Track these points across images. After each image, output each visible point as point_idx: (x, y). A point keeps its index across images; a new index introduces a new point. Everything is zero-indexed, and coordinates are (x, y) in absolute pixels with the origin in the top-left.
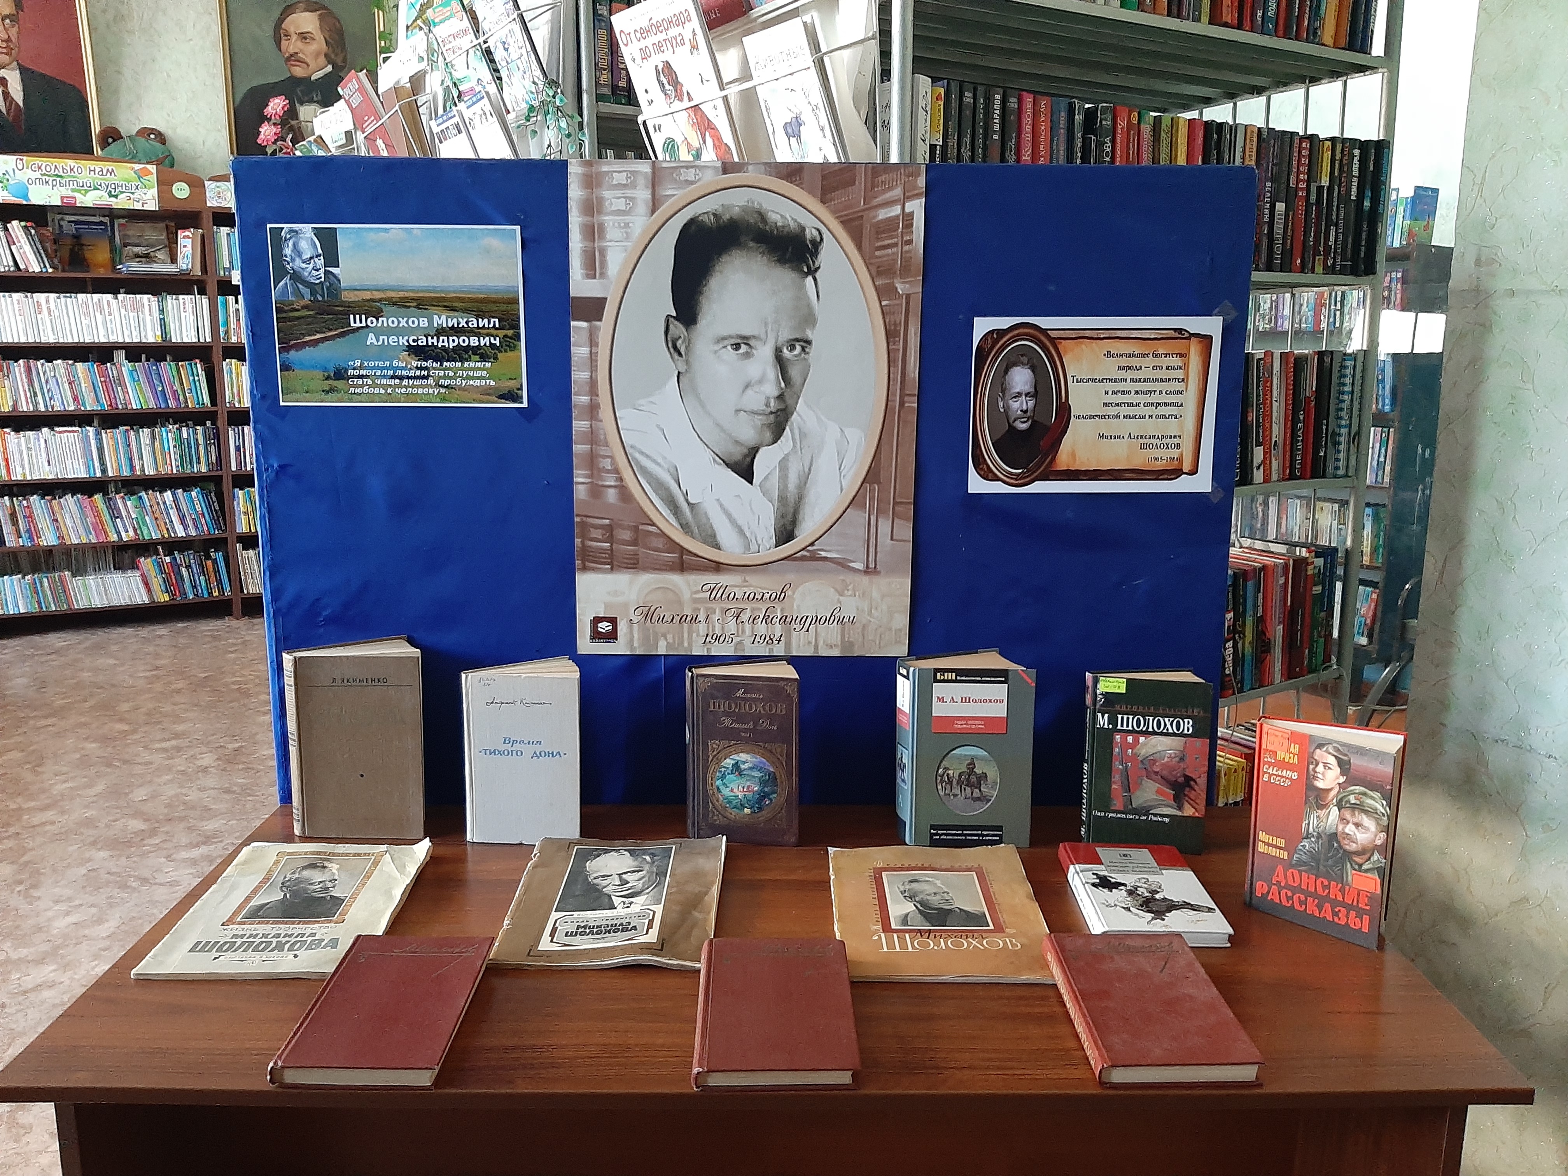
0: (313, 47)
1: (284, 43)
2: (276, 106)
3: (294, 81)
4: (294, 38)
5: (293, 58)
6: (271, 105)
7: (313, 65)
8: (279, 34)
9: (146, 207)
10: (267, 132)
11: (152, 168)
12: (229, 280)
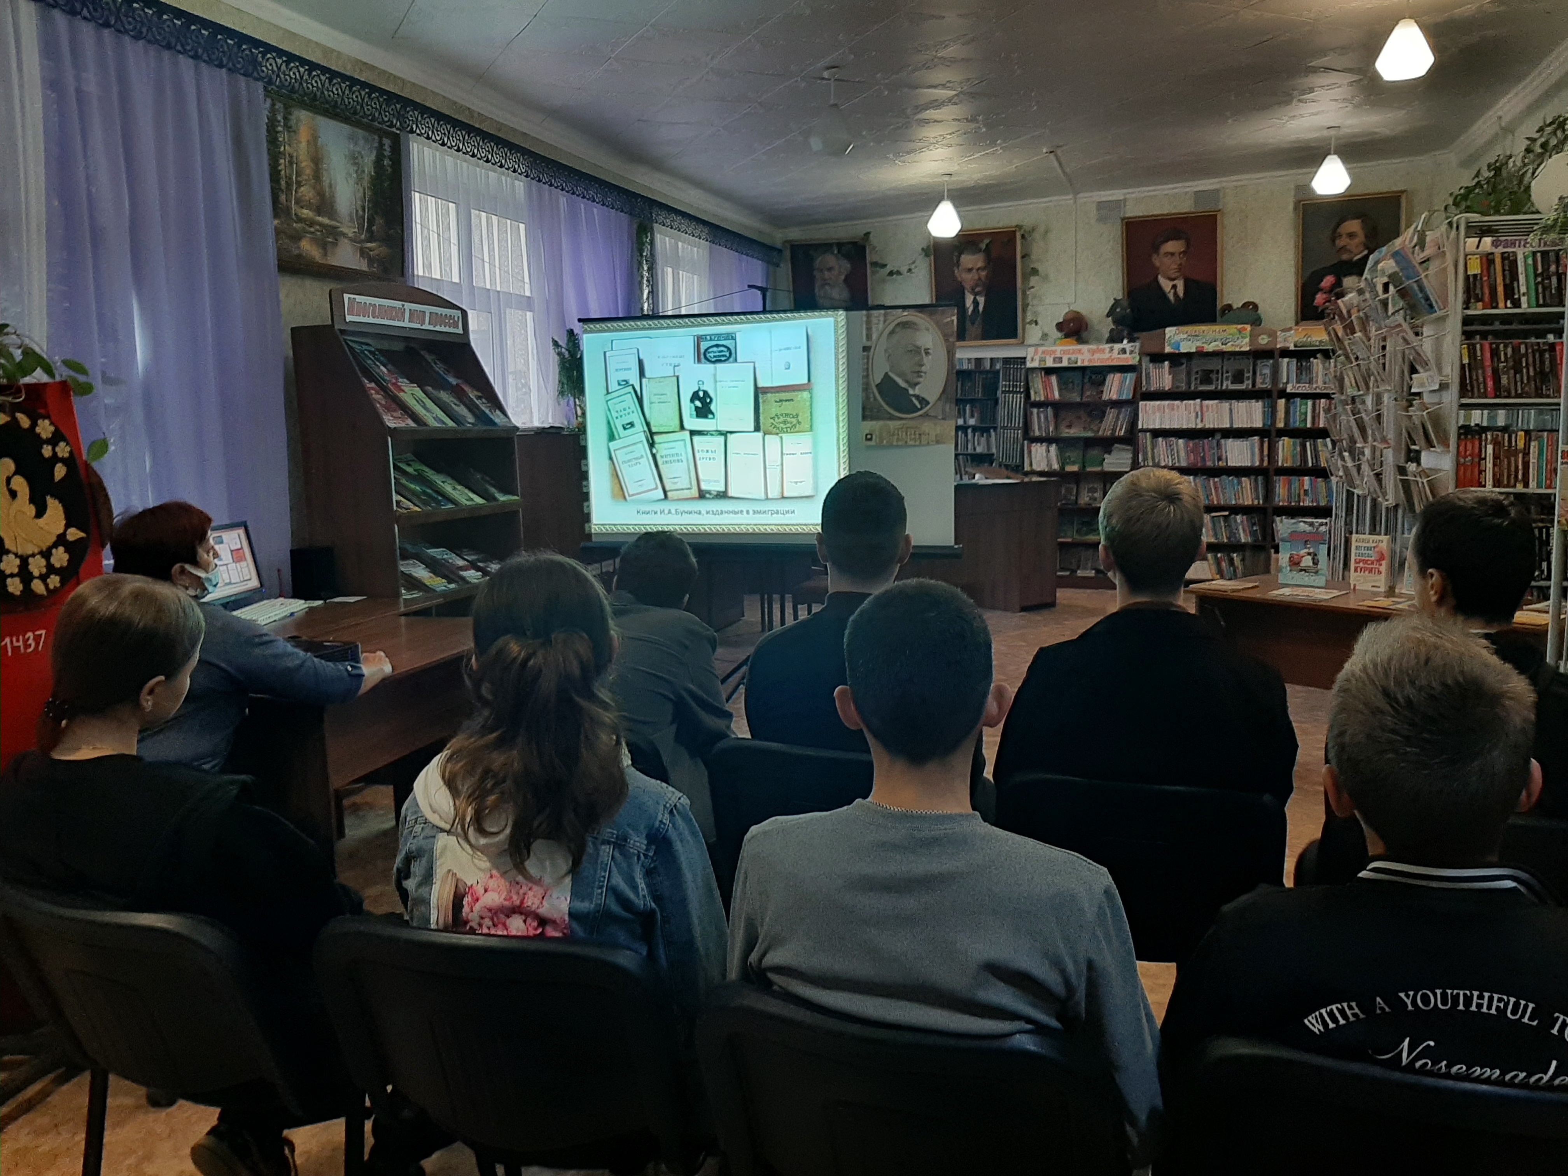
0: (1356, 241)
1: (1337, 242)
2: (1328, 281)
3: (1342, 263)
4: (1344, 236)
5: (1343, 249)
6: (1325, 280)
7: (1355, 251)
8: (1335, 236)
9: (1243, 349)
10: (1319, 298)
11: (1248, 327)
12: (1285, 390)
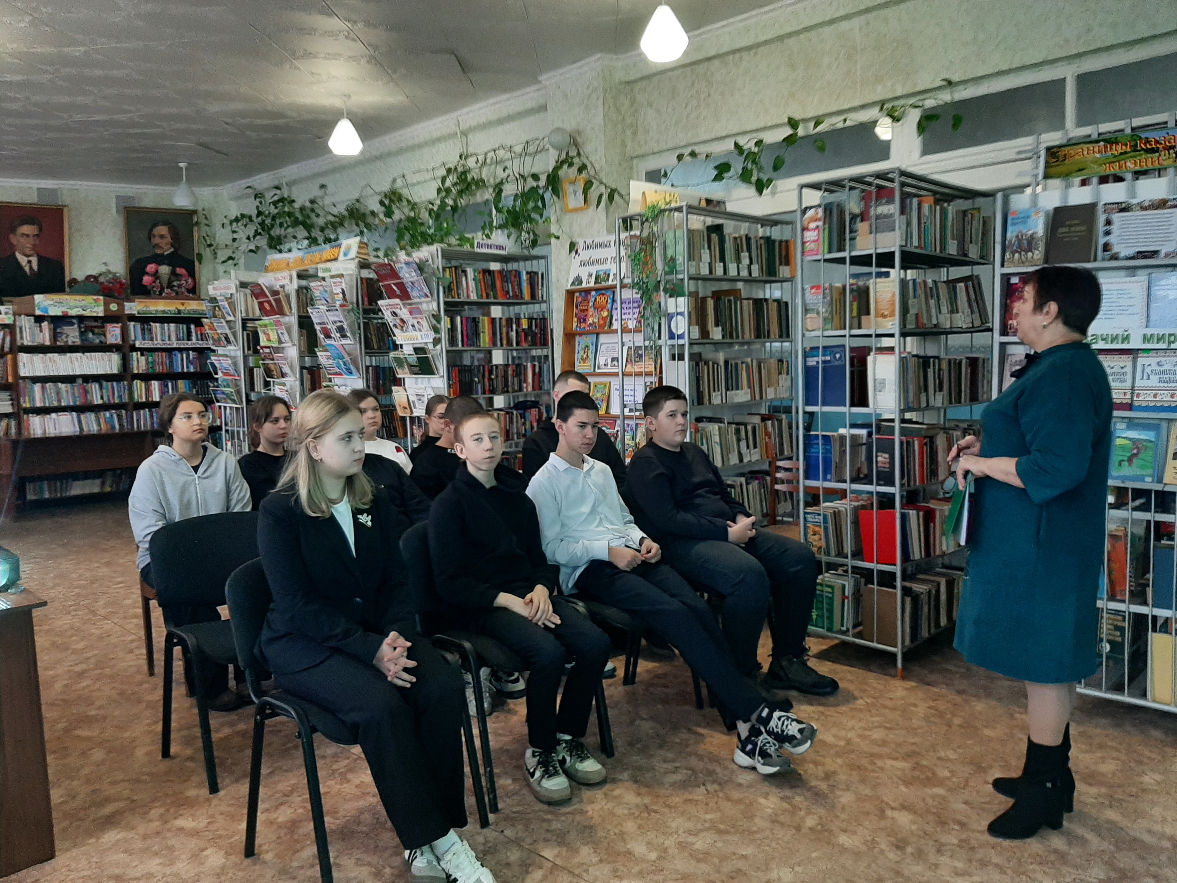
1: (152, 239)
4: (157, 237)
6: (148, 267)
9: (98, 315)
12: (134, 345)
